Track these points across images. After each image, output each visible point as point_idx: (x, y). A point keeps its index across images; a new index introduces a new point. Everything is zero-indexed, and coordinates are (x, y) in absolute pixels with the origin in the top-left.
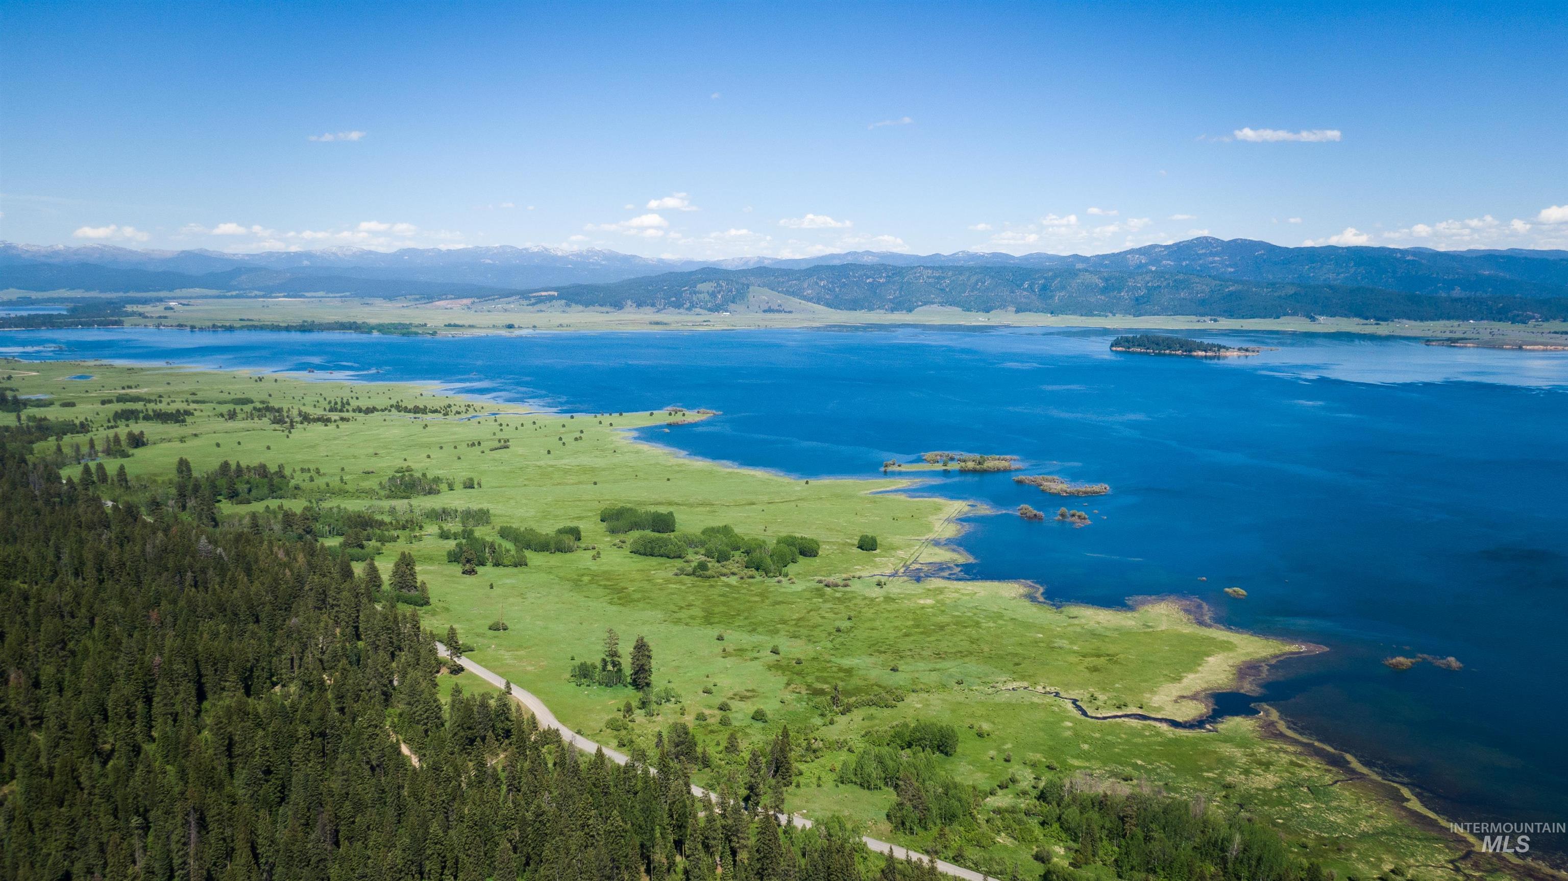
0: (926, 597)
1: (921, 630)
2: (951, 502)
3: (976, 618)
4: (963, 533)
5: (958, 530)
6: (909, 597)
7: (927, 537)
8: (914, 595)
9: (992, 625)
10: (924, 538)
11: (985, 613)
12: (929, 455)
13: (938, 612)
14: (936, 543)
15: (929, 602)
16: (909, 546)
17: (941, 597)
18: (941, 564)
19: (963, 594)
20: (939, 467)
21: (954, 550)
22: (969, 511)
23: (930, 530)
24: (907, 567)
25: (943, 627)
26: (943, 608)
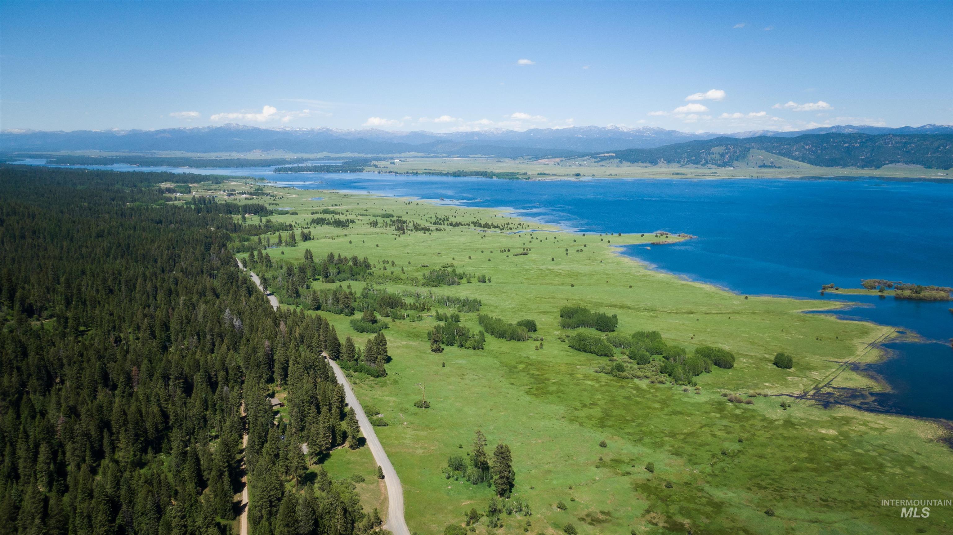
0: (829, 427)
1: (814, 466)
2: (879, 327)
3: (880, 460)
4: (885, 359)
5: (881, 357)
6: (811, 424)
7: (846, 360)
8: (817, 422)
9: (898, 471)
10: (844, 361)
11: (891, 455)
12: (868, 281)
13: (840, 446)
14: (855, 367)
15: (832, 432)
16: (826, 367)
17: (845, 428)
18: (855, 390)
19: (871, 428)
20: (875, 293)
21: (872, 377)
22: (896, 338)
23: (851, 351)
24: (817, 389)
25: (840, 465)
26: (844, 442)
